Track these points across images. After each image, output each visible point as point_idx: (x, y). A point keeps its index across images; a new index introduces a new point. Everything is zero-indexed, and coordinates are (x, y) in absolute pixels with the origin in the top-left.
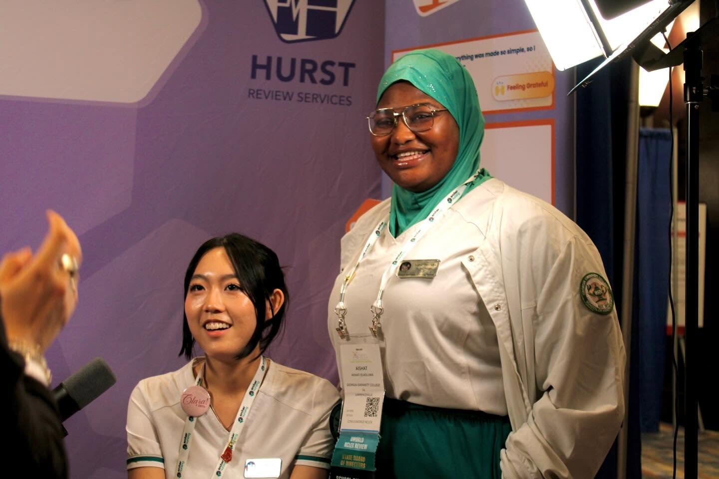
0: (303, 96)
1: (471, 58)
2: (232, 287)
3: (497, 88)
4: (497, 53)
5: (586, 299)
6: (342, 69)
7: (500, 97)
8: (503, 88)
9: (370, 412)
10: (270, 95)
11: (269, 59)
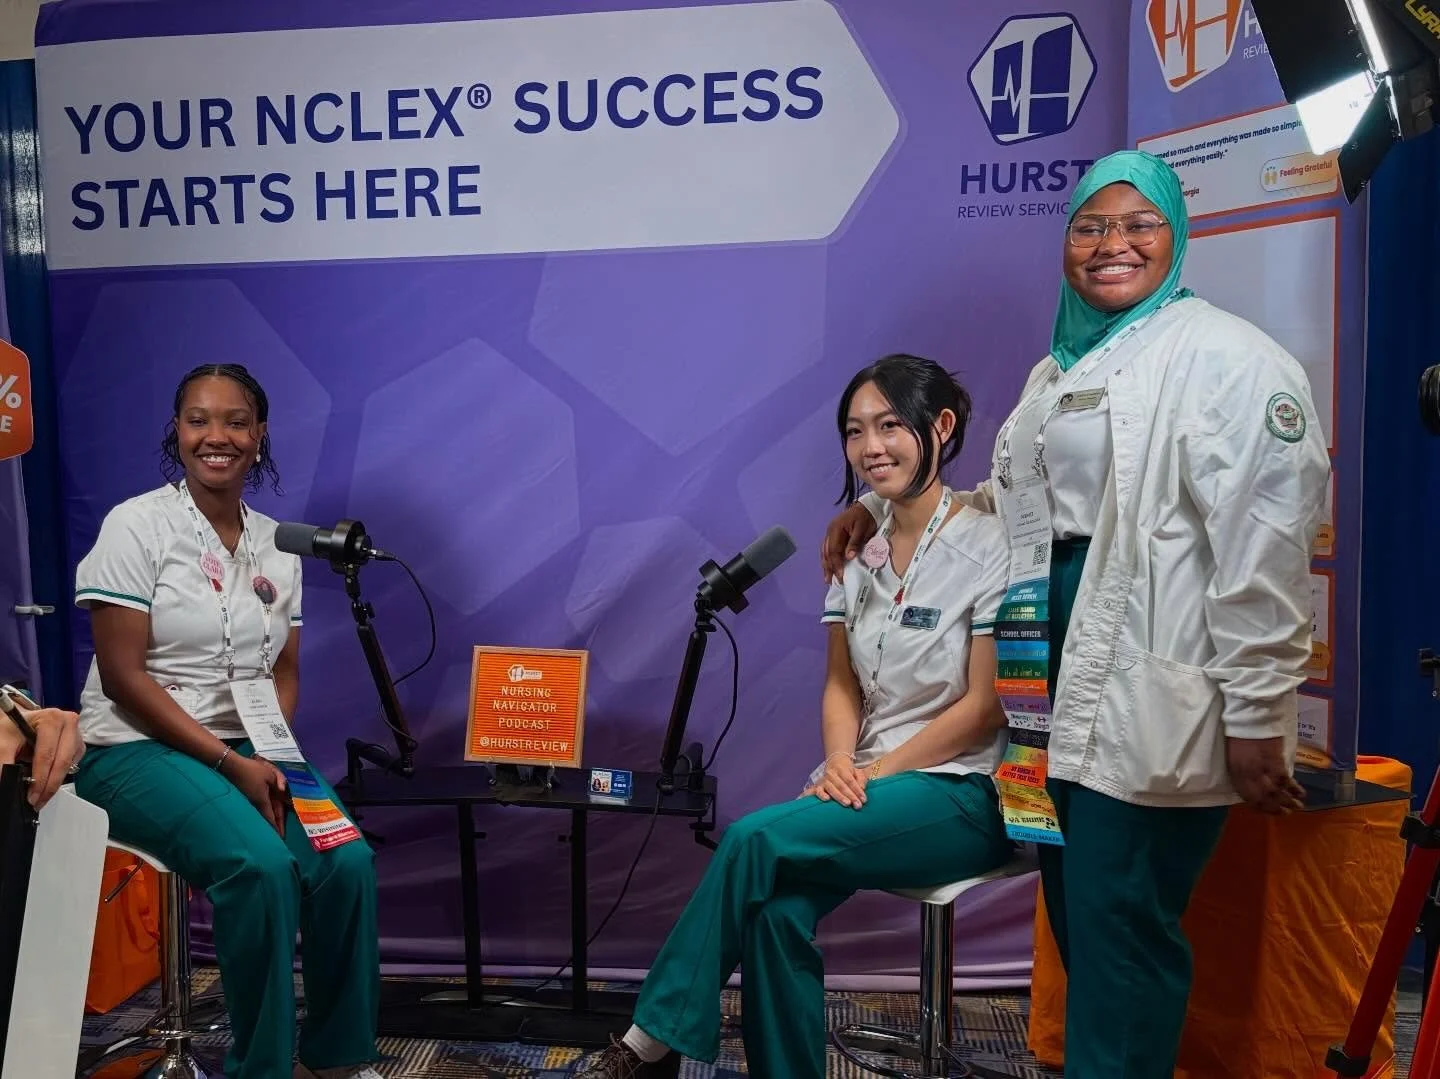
0: (1027, 208)
1: (1235, 139)
2: (890, 424)
3: (1267, 176)
4: (1267, 131)
5: (1271, 421)
6: (1077, 168)
7: (1271, 187)
8: (1275, 174)
9: (1038, 560)
10: (986, 211)
11: (983, 167)
